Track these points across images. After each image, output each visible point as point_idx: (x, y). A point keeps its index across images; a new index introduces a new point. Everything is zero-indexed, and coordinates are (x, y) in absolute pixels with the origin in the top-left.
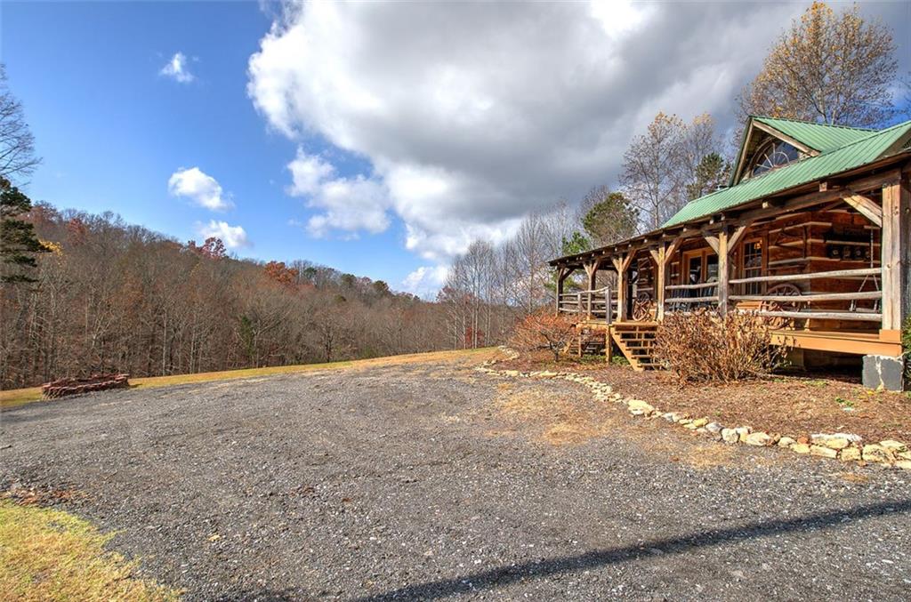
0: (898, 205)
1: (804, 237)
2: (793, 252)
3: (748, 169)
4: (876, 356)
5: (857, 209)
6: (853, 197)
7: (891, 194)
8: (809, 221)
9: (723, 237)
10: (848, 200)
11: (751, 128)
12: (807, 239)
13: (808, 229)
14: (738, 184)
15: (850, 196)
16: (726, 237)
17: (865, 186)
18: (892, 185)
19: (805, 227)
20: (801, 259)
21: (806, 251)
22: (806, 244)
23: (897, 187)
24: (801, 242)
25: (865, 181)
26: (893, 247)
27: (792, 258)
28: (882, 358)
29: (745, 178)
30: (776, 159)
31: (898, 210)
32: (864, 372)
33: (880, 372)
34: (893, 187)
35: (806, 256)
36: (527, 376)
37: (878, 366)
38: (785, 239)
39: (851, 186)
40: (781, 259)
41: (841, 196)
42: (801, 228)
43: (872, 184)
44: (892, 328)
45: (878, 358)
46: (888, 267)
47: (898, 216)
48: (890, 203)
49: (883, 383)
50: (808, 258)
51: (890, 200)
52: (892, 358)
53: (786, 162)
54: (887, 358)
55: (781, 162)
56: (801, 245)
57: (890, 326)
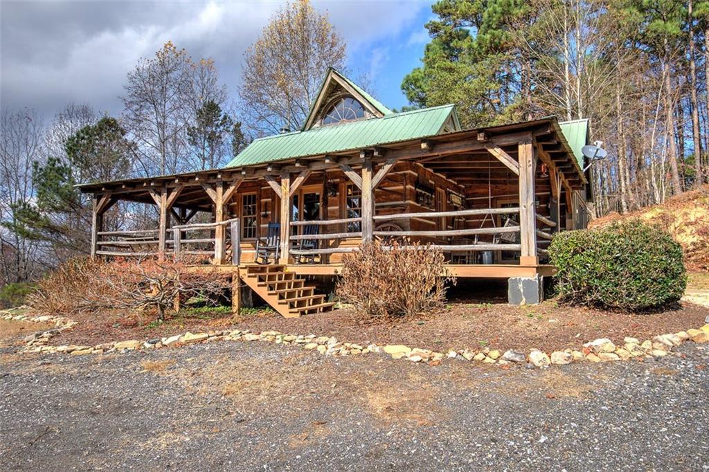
0: (531, 159)
1: (404, 184)
2: (395, 196)
3: (319, 117)
4: (518, 278)
5: (499, 159)
6: (495, 149)
7: (525, 150)
8: (407, 170)
9: (366, 174)
10: (491, 151)
11: (329, 79)
12: (406, 184)
13: (407, 176)
14: (309, 129)
15: (493, 148)
16: (370, 173)
17: (505, 142)
18: (526, 144)
19: (405, 174)
20: (402, 202)
21: (405, 196)
22: (406, 189)
23: (530, 146)
24: (402, 187)
25: (506, 137)
26: (528, 192)
27: (392, 201)
28: (523, 279)
29: (317, 125)
30: (345, 114)
31: (531, 163)
32: (509, 291)
33: (522, 291)
34: (527, 145)
35: (405, 200)
36: (158, 345)
37: (521, 285)
38: (386, 184)
39: (494, 140)
40: (383, 202)
41: (485, 147)
42: (401, 175)
43: (510, 141)
44: (529, 255)
45: (520, 279)
46: (525, 207)
47: (531, 167)
48: (525, 158)
49: (524, 299)
50: (407, 202)
51: (525, 155)
52: (530, 279)
53: (353, 118)
54: (527, 279)
55: (350, 118)
56: (401, 190)
57: (527, 253)
